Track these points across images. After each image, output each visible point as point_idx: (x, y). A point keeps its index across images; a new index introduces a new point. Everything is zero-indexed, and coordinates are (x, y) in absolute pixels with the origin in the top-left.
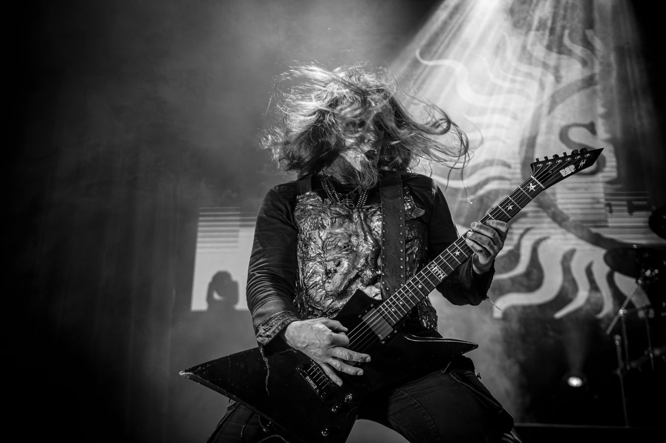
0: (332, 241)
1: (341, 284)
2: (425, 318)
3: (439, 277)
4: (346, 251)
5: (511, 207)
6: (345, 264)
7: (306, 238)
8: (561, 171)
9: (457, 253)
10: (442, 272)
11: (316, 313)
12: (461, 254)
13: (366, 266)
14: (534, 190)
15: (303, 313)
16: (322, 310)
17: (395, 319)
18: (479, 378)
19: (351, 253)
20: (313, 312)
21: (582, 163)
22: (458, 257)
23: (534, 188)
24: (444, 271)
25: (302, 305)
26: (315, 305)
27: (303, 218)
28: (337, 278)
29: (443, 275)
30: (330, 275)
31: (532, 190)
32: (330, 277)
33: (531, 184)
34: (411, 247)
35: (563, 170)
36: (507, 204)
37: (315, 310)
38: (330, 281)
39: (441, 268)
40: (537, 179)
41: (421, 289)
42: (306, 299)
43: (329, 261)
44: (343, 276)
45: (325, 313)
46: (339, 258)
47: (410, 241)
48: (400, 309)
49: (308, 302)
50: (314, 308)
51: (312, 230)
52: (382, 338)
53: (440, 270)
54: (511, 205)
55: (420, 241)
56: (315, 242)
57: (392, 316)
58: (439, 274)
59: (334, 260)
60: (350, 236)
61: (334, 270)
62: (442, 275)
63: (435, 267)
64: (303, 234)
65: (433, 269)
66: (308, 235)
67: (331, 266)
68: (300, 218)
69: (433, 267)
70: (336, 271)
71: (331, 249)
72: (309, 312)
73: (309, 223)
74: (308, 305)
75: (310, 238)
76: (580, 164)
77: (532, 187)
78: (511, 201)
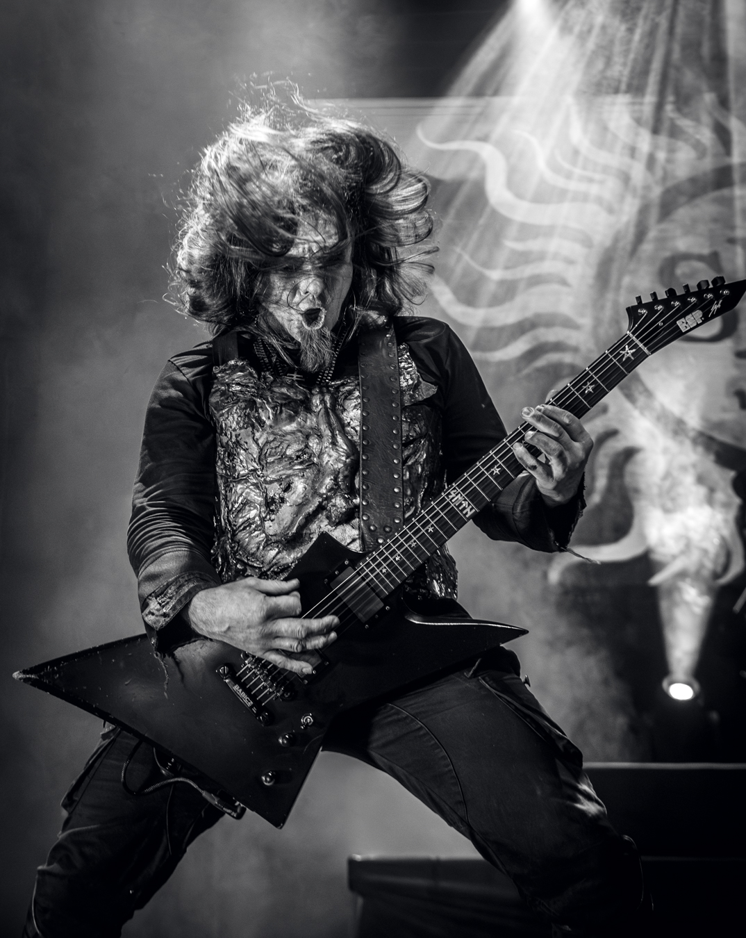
0: (276, 448)
1: (292, 523)
2: (437, 577)
3: (464, 512)
4: (301, 463)
5: (591, 387)
6: (299, 486)
7: (230, 443)
8: (678, 323)
9: (496, 471)
10: (469, 504)
11: (249, 572)
12: (503, 471)
13: (335, 489)
14: (633, 358)
15: (227, 572)
16: (260, 568)
17: (386, 587)
18: (526, 685)
19: (308, 467)
20: (245, 570)
21: (715, 307)
22: (496, 477)
23: (633, 354)
24: (473, 503)
25: (225, 558)
26: (248, 560)
27: (224, 408)
28: (286, 512)
29: (471, 510)
30: (273, 507)
31: (629, 358)
32: (273, 511)
33: (627, 346)
34: (414, 453)
35: (683, 320)
36: (585, 384)
37: (248, 568)
38: (273, 517)
39: (468, 498)
40: (637, 337)
41: (432, 535)
42: (232, 548)
43: (271, 482)
44: (295, 508)
45: (265, 572)
46: (289, 476)
47: (412, 442)
48: (395, 570)
49: (235, 553)
50: (245, 564)
51: (240, 428)
52: (364, 620)
53: (465, 500)
54: (590, 385)
55: (430, 441)
56: (246, 450)
57: (382, 581)
58: (465, 508)
59: (279, 481)
60: (307, 437)
61: (280, 497)
62: (468, 510)
63: (457, 495)
64: (226, 435)
65: (453, 498)
66: (234, 437)
67: (274, 491)
68: (219, 407)
69: (454, 495)
70: (283, 500)
71: (273, 462)
72: (238, 571)
73: (235, 416)
74: (236, 559)
75: (238, 443)
76: (712, 309)
77: (628, 352)
78: (592, 377)
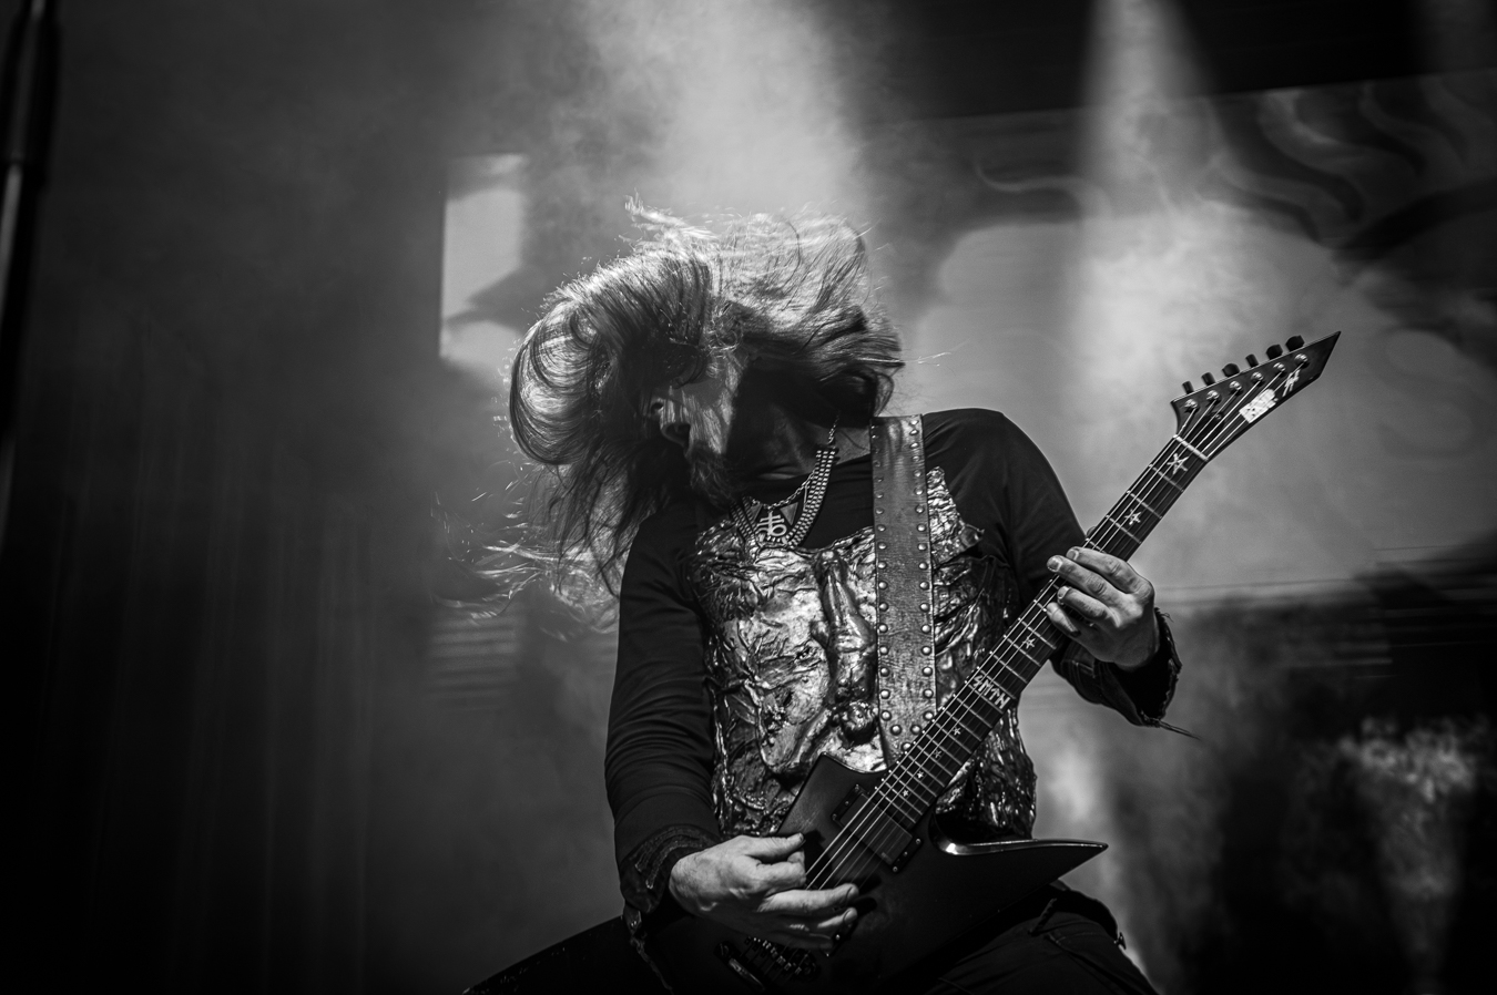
0: (769, 644)
1: (797, 747)
4: (803, 663)
5: (1136, 516)
6: (803, 695)
8: (1243, 412)
9: (1030, 643)
10: (1001, 692)
11: (749, 816)
12: (1038, 642)
14: (1185, 470)
15: (724, 815)
16: (761, 811)
17: (913, 813)
18: (1121, 947)
19: (814, 667)
20: (743, 814)
21: (1290, 382)
22: (1031, 651)
23: (1185, 464)
24: (1003, 689)
26: (747, 800)
28: (788, 732)
30: (771, 727)
31: (1180, 470)
32: (771, 732)
33: (1176, 455)
34: (959, 629)
35: (1247, 407)
36: (1128, 513)
37: (747, 810)
38: (772, 740)
39: (999, 682)
40: (1188, 440)
41: (959, 737)
42: (728, 781)
43: (767, 693)
44: (799, 727)
46: (788, 682)
48: (920, 790)
49: (731, 791)
50: (744, 806)
51: (725, 619)
52: (890, 861)
53: (995, 687)
54: (1135, 512)
56: (733, 650)
57: (906, 807)
58: (996, 698)
59: (777, 690)
60: (810, 624)
61: (780, 713)
63: (983, 682)
65: (979, 686)
67: (772, 704)
69: (979, 682)
70: (783, 716)
71: (767, 664)
72: (735, 814)
73: (717, 603)
74: (733, 799)
76: (1287, 385)
77: (1178, 462)
78: (1136, 503)
